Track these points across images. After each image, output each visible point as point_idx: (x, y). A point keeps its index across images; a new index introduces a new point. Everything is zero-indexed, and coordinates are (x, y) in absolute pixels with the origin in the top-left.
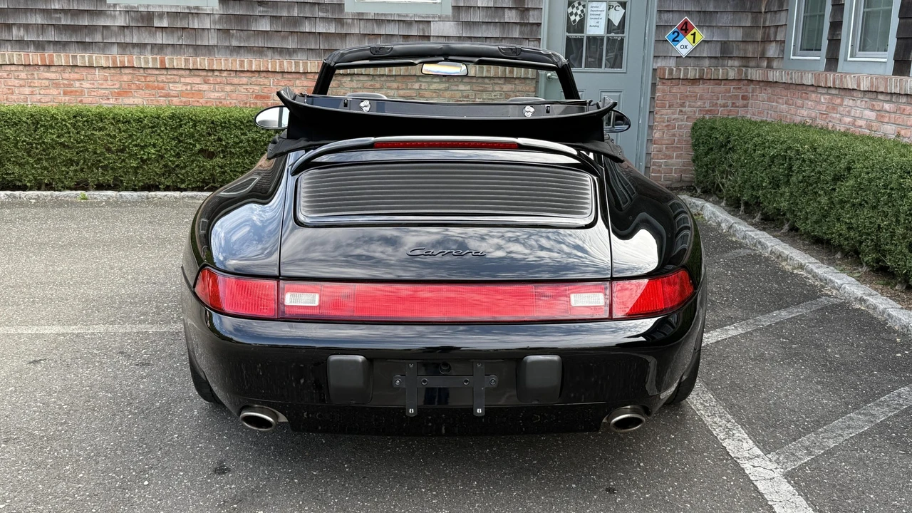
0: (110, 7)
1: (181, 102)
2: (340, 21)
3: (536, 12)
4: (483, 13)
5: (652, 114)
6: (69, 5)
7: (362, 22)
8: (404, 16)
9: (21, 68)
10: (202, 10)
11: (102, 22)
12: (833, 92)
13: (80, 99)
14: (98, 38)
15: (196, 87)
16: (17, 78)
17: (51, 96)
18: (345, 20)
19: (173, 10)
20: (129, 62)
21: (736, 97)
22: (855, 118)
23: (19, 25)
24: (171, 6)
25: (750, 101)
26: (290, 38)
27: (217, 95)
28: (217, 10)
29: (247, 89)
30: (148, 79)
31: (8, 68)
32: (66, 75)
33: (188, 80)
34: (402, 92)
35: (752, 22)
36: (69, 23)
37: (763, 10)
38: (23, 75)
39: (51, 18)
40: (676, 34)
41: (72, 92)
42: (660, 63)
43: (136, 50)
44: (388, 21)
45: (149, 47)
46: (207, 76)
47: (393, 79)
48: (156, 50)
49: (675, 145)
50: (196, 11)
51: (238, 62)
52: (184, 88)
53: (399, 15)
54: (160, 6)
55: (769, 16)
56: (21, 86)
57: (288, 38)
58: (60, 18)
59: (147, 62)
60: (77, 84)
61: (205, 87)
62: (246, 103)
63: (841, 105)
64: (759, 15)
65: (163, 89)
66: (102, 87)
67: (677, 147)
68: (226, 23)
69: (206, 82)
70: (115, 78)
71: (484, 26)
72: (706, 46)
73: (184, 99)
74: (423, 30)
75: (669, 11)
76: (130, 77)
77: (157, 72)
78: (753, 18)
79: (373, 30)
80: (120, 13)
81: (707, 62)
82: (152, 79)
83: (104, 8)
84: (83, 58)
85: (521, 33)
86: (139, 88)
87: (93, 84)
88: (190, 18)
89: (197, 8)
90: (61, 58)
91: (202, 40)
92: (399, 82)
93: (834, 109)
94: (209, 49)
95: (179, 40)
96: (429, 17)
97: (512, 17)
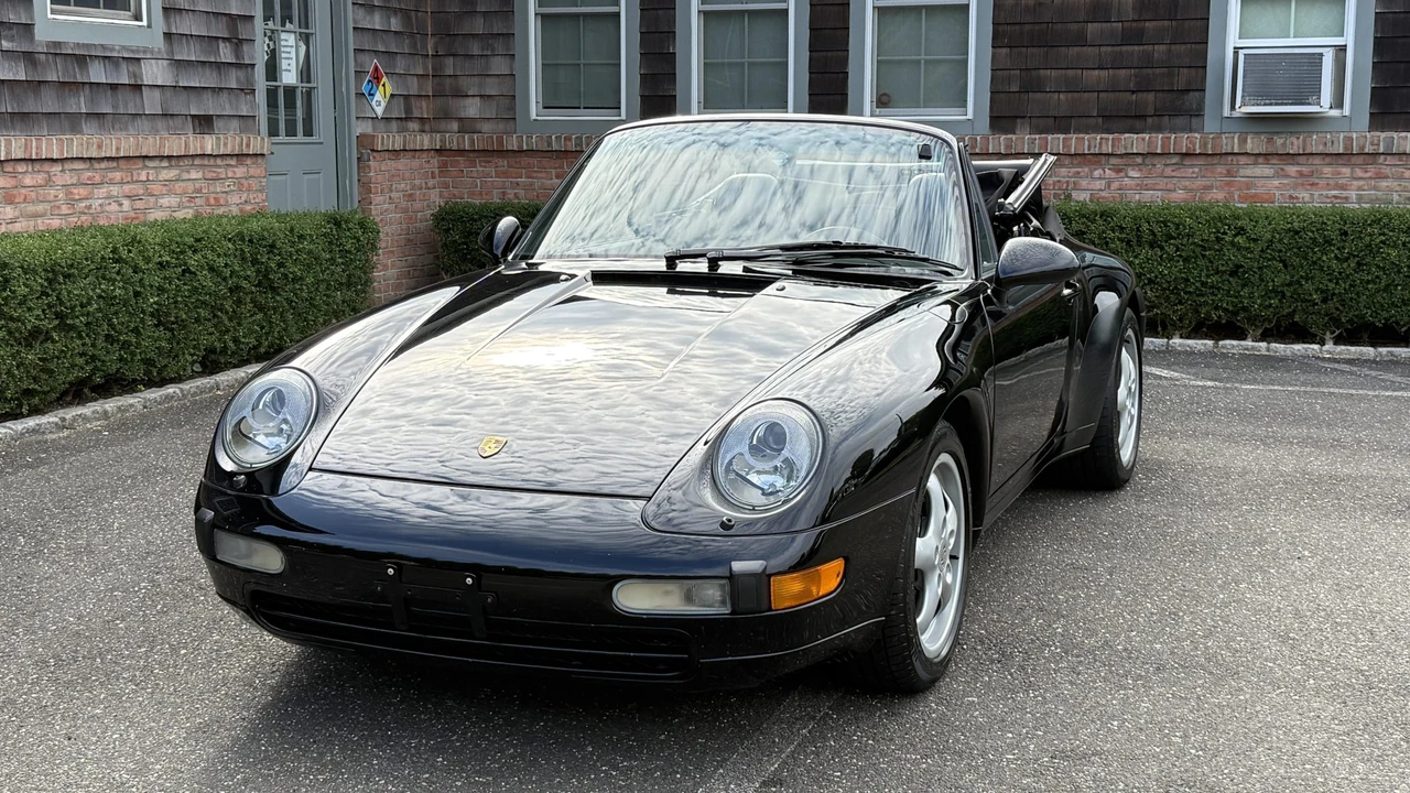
2: (29, 58)
3: (249, 47)
4: (197, 47)
7: (59, 60)
8: (108, 50)
18: (36, 55)
21: (426, 174)
25: (440, 180)
34: (127, 188)
35: (422, 69)
37: (430, 52)
40: (371, 84)
42: (360, 128)
44: (92, 57)
47: (115, 164)
53: (105, 47)
64: (426, 59)
71: (200, 69)
72: (393, 102)
74: (135, 76)
75: (363, 51)
78: (423, 63)
79: (75, 77)
81: (394, 125)
85: (238, 80)
92: (122, 170)
96: (138, 51)
97: (225, 54)
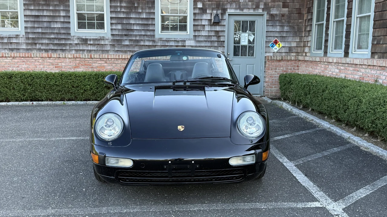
0: (72, 37)
1: (97, 70)
2: (154, 41)
3: (223, 37)
4: (204, 38)
5: (265, 73)
6: (58, 36)
7: (161, 41)
8: (176, 39)
9: (40, 58)
10: (105, 38)
11: (69, 42)
12: (326, 63)
13: (61, 69)
14: (68, 48)
15: (103, 65)
16: (38, 62)
17: (50, 68)
19: (95, 38)
20: (79, 56)
21: (295, 66)
22: (333, 72)
23: (39, 44)
24: (94, 37)
25: (300, 68)
26: (136, 47)
27: (110, 67)
28: (110, 38)
29: (120, 65)
30: (85, 62)
31: (35, 58)
32: (56, 61)
33: (100, 62)
35: (299, 40)
36: (57, 43)
37: (303, 36)
38: (41, 61)
39: (51, 41)
40: (273, 44)
41: (58, 67)
42: (267, 54)
43: (81, 52)
44: (171, 41)
45: (86, 51)
46: (107, 61)
48: (88, 52)
49: (274, 83)
50: (103, 38)
51: (118, 56)
52: (98, 65)
53: (174, 39)
54: (90, 37)
55: (305, 37)
56: (40, 65)
57: (135, 47)
58: (54, 41)
59: (85, 56)
60: (60, 64)
61: (106, 64)
62: (120, 70)
63: (328, 68)
64: (302, 37)
65: (91, 65)
66: (69, 65)
67: (274, 84)
68: (113, 42)
69: (106, 63)
70: (74, 62)
71: (205, 42)
72: (283, 48)
73: (98, 69)
74: (183, 44)
75: (270, 36)
76: (79, 61)
77: (89, 60)
78: (300, 38)
79: (165, 44)
80: (76, 39)
81: (284, 54)
82: (87, 62)
83: (70, 37)
84: (62, 55)
85: (218, 44)
86: (82, 65)
87: (66, 64)
88: (101, 41)
89: (103, 37)
90: (55, 55)
91: (105, 48)
93: (326, 69)
94: (107, 51)
95: (96, 48)
96: (185, 39)
97: (214, 39)
